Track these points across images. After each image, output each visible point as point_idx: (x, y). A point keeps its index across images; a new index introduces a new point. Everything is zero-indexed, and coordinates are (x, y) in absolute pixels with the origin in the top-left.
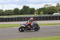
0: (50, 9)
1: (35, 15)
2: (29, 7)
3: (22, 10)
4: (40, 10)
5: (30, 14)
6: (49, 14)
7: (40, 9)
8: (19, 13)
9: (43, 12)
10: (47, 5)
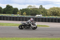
0: (33, 10)
1: (18, 15)
2: (12, 6)
3: (5, 9)
4: (23, 11)
5: (13, 14)
6: (31, 15)
7: (23, 9)
8: (2, 12)
9: (26, 13)
10: (30, 6)
